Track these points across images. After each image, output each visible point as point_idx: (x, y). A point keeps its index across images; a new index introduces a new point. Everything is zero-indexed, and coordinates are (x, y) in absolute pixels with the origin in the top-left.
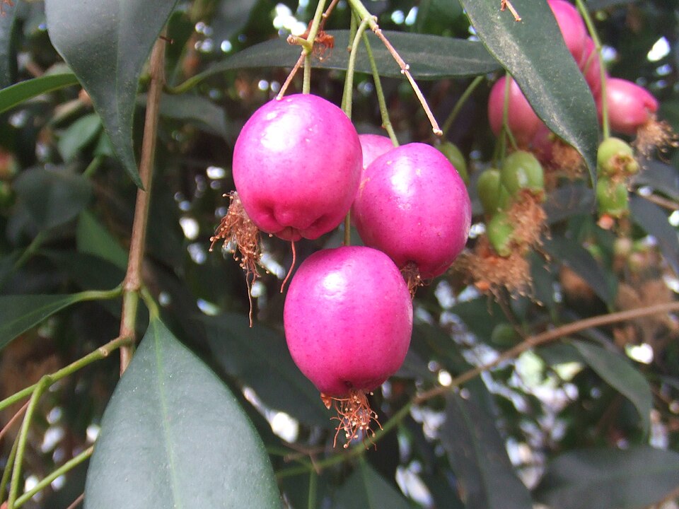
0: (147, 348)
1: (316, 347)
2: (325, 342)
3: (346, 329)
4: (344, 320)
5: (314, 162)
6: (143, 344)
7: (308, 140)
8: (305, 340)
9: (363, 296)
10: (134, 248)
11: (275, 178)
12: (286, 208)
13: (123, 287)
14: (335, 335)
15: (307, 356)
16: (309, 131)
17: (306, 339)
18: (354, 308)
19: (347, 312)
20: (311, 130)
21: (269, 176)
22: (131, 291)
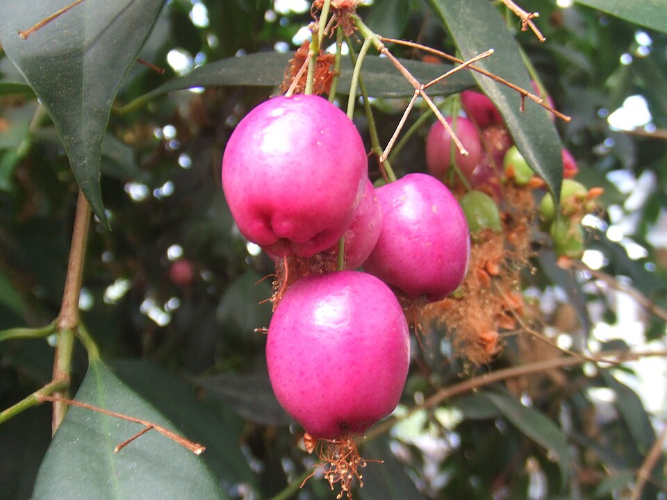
0: (88, 393)
1: (315, 382)
2: (327, 377)
3: (353, 363)
4: (351, 352)
5: (324, 169)
6: (83, 389)
7: (319, 143)
8: (302, 374)
9: (373, 327)
10: (70, 281)
11: (280, 180)
12: (286, 216)
13: (57, 325)
14: (339, 369)
15: (303, 392)
16: (320, 133)
17: (303, 372)
18: (362, 339)
19: (353, 343)
20: (322, 132)
21: (273, 178)
22: (67, 329)
